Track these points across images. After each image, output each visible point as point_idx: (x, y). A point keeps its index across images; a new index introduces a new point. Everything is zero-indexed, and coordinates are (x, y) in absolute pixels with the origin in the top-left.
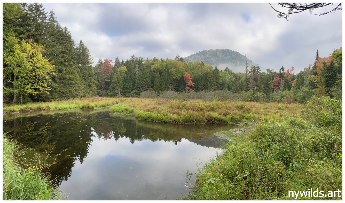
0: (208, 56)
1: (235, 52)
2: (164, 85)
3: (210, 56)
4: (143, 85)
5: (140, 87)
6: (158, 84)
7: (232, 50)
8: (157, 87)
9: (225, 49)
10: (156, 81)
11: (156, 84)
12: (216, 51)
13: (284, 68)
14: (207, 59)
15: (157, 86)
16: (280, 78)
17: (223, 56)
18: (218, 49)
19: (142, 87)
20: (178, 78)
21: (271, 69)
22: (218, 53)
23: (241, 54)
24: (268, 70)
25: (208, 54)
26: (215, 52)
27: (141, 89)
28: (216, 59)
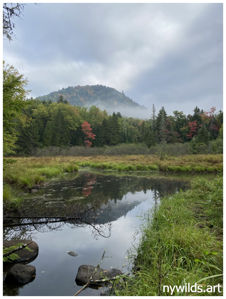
0: (75, 94)
1: (109, 88)
2: (58, 139)
3: (78, 95)
4: (29, 138)
5: (25, 140)
6: (50, 137)
7: (106, 86)
8: (49, 141)
9: (97, 85)
10: (46, 133)
11: (47, 137)
12: (86, 88)
13: (198, 109)
14: (75, 99)
15: (49, 139)
16: (197, 122)
17: (95, 94)
18: (87, 85)
19: (28, 141)
20: (76, 129)
21: (179, 111)
22: (89, 90)
23: (117, 91)
24: (176, 113)
25: (75, 92)
26: (85, 90)
27: (26, 143)
28: (86, 99)
